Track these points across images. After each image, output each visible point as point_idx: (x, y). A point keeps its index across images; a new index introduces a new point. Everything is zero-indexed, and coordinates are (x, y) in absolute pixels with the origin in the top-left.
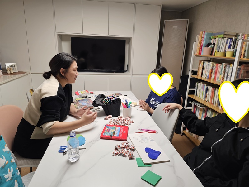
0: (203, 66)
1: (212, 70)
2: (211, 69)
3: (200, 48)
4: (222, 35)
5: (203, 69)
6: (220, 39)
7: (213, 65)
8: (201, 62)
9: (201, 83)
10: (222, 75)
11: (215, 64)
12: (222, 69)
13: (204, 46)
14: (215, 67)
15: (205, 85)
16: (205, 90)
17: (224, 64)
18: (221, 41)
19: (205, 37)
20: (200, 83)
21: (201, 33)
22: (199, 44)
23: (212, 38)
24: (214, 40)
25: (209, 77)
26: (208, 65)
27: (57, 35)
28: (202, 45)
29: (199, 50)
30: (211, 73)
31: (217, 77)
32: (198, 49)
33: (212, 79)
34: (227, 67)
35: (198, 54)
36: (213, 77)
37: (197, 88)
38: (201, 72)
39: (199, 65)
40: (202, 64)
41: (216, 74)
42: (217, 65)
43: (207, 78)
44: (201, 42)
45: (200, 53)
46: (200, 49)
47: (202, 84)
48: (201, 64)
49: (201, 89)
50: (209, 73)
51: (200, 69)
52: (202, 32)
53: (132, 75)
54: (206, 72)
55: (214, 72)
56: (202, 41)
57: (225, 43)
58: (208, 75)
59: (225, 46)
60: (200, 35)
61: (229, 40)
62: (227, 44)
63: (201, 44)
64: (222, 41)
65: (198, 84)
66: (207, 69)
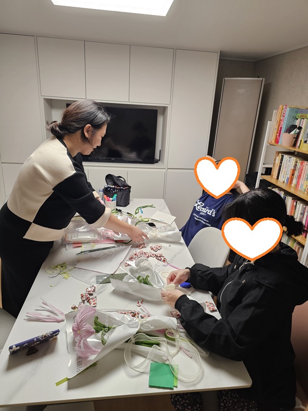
0: (281, 163)
1: (294, 170)
2: (293, 168)
3: (277, 133)
5: (280, 166)
7: (297, 162)
8: (278, 155)
11: (299, 162)
13: (283, 130)
14: (299, 167)
15: (282, 193)
19: (286, 116)
21: (281, 107)
22: (277, 126)
23: (297, 117)
24: (301, 121)
25: (289, 182)
26: (288, 162)
27: (43, 100)
28: (281, 128)
29: (275, 136)
31: (300, 183)
32: (274, 133)
33: (293, 185)
35: (273, 142)
36: (294, 181)
38: (277, 171)
39: (275, 159)
40: (280, 159)
41: (299, 177)
42: (302, 164)
43: (285, 182)
44: (280, 123)
45: (277, 141)
46: (278, 135)
48: (277, 158)
50: (289, 175)
51: (276, 165)
52: (283, 106)
53: (166, 169)
54: (285, 172)
55: (296, 173)
56: (281, 120)
58: (288, 178)
60: (280, 111)
63: (279, 125)
66: (287, 169)
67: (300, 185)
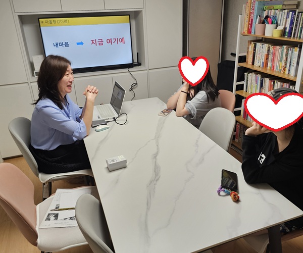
0: (255, 50)
1: (268, 55)
2: (266, 53)
3: (249, 24)
4: (281, 6)
5: (254, 54)
6: (277, 11)
7: (269, 48)
8: (251, 43)
9: (253, 73)
10: (284, 62)
11: (272, 48)
12: (282, 55)
14: (272, 51)
15: (259, 76)
16: (259, 84)
17: (285, 47)
18: (279, 13)
19: (256, 8)
20: (250, 74)
21: (249, 1)
22: (248, 18)
23: (265, 9)
24: (268, 12)
25: (265, 65)
26: (261, 49)
28: (252, 20)
29: (247, 27)
30: (267, 59)
31: (275, 65)
32: (245, 25)
33: (268, 68)
34: (290, 52)
35: (246, 33)
36: (269, 64)
37: (247, 81)
38: (252, 58)
39: (248, 48)
40: (253, 47)
41: (273, 60)
43: (261, 66)
44: (250, 15)
45: (250, 32)
46: (250, 26)
47: (255, 75)
48: (250, 47)
49: (254, 82)
50: (263, 60)
51: (249, 53)
53: (148, 70)
54: (259, 57)
55: (270, 57)
56: (251, 13)
57: (285, 17)
58: (263, 63)
59: (284, 21)
60: (248, 4)
61: (291, 13)
62: (288, 19)
63: (250, 18)
64: (280, 15)
65: (248, 75)
66: (261, 54)
67: (275, 67)
